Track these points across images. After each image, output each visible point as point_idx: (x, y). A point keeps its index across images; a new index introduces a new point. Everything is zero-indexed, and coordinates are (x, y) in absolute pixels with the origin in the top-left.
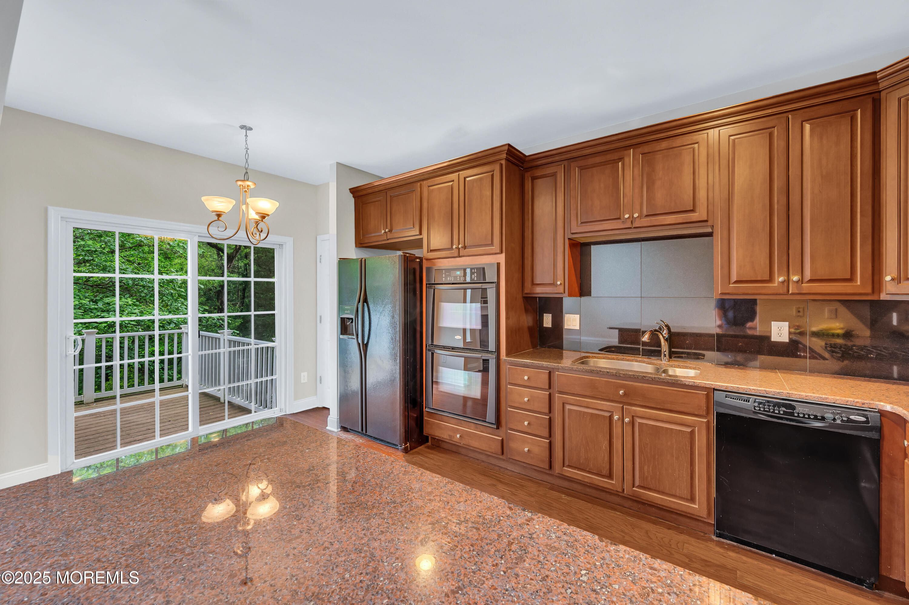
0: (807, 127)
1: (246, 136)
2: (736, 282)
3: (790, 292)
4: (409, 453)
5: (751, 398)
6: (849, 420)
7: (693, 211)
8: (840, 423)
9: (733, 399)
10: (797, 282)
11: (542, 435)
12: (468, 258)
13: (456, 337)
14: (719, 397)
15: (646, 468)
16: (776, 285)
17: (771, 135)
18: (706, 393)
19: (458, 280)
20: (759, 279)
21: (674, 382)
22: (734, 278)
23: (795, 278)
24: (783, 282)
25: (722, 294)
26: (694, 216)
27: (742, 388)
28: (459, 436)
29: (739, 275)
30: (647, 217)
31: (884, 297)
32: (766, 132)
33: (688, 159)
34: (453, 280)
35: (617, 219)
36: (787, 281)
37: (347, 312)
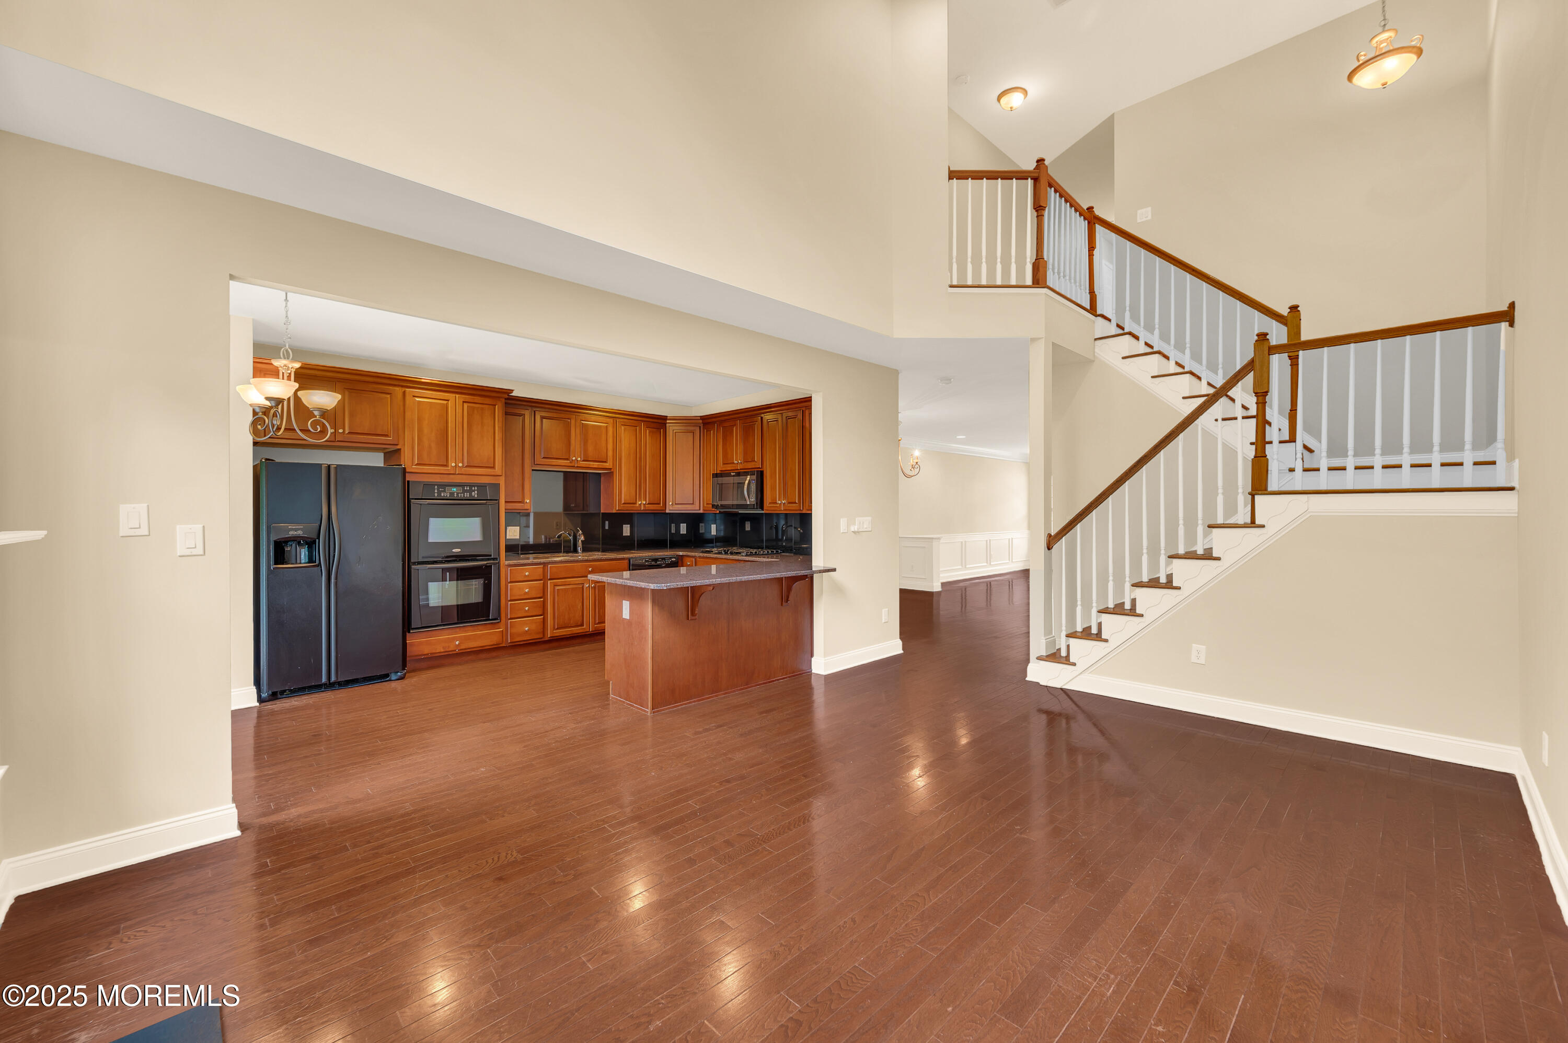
0: (648, 432)
1: (286, 300)
2: (624, 503)
3: (642, 509)
4: (406, 677)
5: (643, 559)
7: (606, 462)
10: (644, 504)
11: (538, 614)
12: (465, 476)
15: (601, 611)
16: (638, 504)
17: (636, 430)
18: (627, 561)
19: (455, 496)
20: (632, 501)
21: (615, 558)
22: (623, 502)
23: (644, 501)
25: (618, 510)
26: (607, 465)
28: (457, 643)
29: (625, 500)
30: (584, 461)
31: (667, 511)
32: (634, 428)
33: (604, 431)
34: (448, 496)
35: (567, 459)
36: (641, 504)
37: (295, 533)
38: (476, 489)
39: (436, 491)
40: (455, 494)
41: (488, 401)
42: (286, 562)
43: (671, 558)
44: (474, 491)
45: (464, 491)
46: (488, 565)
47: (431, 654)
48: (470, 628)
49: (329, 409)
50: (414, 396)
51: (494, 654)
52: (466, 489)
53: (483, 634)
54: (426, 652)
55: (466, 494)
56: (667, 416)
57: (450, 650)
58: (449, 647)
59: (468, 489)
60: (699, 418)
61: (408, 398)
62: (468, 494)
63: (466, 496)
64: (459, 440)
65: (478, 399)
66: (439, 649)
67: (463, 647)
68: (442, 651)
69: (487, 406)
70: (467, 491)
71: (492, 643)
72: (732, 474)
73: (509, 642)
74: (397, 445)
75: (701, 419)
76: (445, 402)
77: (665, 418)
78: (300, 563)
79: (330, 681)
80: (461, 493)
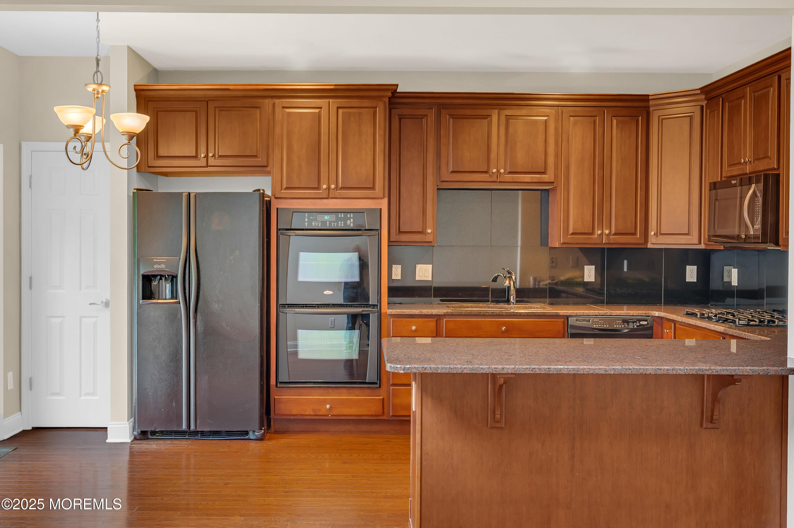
0: (615, 122)
2: (573, 234)
3: (604, 242)
4: (265, 438)
5: (591, 319)
6: (641, 325)
7: (544, 173)
8: (636, 327)
9: (581, 321)
10: (608, 235)
13: (325, 293)
14: (572, 321)
16: (596, 236)
17: (595, 121)
18: (563, 320)
19: (328, 225)
20: (586, 232)
21: (543, 314)
22: (571, 231)
23: (607, 232)
24: (600, 235)
25: (563, 243)
26: (545, 178)
27: (585, 313)
28: (328, 406)
29: (574, 229)
30: (510, 173)
31: (650, 246)
32: (592, 119)
33: (542, 128)
34: (320, 226)
35: (486, 172)
36: (602, 233)
37: (159, 266)
38: (352, 216)
39: (306, 220)
40: (328, 222)
41: (366, 103)
42: (153, 297)
43: (640, 320)
44: (349, 219)
45: (338, 220)
46: (364, 313)
47: (301, 415)
48: (344, 391)
49: (138, 133)
50: (283, 107)
51: (376, 428)
52: (340, 216)
53: (359, 400)
54: (294, 413)
55: (340, 222)
56: (648, 95)
57: (320, 413)
58: (319, 410)
59: (342, 216)
60: (699, 92)
61: (278, 110)
62: (342, 222)
63: (340, 225)
64: (333, 156)
65: (355, 102)
66: (309, 411)
67: (335, 412)
68: (312, 413)
69: (366, 110)
70: (341, 219)
71: (369, 413)
72: (733, 182)
73: (391, 415)
74: (266, 166)
75: (701, 93)
76: (317, 111)
77: (644, 99)
78: (166, 299)
79: (189, 429)
80: (334, 222)
